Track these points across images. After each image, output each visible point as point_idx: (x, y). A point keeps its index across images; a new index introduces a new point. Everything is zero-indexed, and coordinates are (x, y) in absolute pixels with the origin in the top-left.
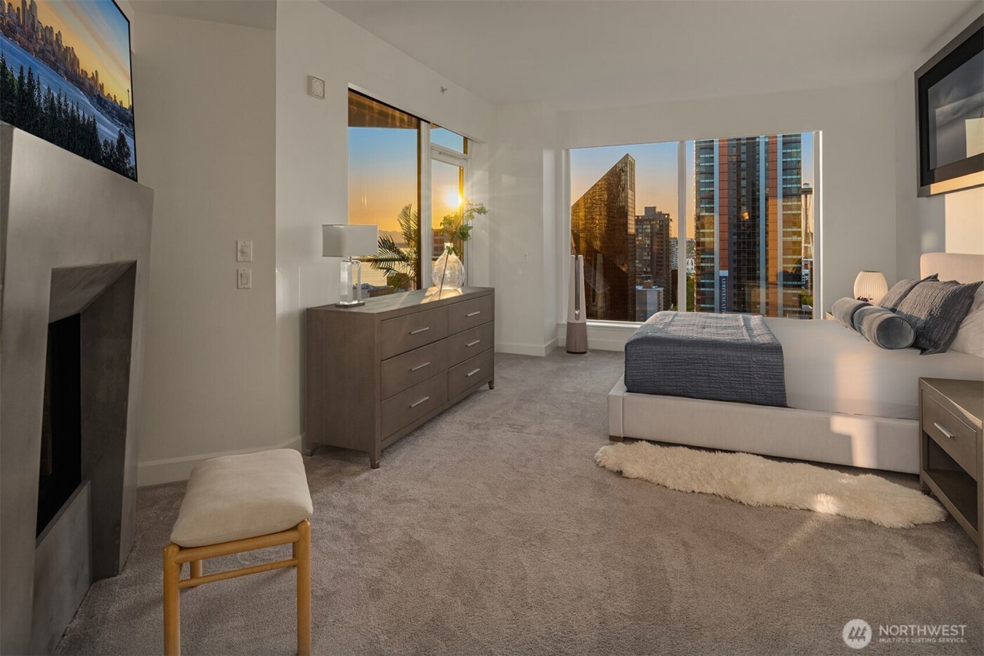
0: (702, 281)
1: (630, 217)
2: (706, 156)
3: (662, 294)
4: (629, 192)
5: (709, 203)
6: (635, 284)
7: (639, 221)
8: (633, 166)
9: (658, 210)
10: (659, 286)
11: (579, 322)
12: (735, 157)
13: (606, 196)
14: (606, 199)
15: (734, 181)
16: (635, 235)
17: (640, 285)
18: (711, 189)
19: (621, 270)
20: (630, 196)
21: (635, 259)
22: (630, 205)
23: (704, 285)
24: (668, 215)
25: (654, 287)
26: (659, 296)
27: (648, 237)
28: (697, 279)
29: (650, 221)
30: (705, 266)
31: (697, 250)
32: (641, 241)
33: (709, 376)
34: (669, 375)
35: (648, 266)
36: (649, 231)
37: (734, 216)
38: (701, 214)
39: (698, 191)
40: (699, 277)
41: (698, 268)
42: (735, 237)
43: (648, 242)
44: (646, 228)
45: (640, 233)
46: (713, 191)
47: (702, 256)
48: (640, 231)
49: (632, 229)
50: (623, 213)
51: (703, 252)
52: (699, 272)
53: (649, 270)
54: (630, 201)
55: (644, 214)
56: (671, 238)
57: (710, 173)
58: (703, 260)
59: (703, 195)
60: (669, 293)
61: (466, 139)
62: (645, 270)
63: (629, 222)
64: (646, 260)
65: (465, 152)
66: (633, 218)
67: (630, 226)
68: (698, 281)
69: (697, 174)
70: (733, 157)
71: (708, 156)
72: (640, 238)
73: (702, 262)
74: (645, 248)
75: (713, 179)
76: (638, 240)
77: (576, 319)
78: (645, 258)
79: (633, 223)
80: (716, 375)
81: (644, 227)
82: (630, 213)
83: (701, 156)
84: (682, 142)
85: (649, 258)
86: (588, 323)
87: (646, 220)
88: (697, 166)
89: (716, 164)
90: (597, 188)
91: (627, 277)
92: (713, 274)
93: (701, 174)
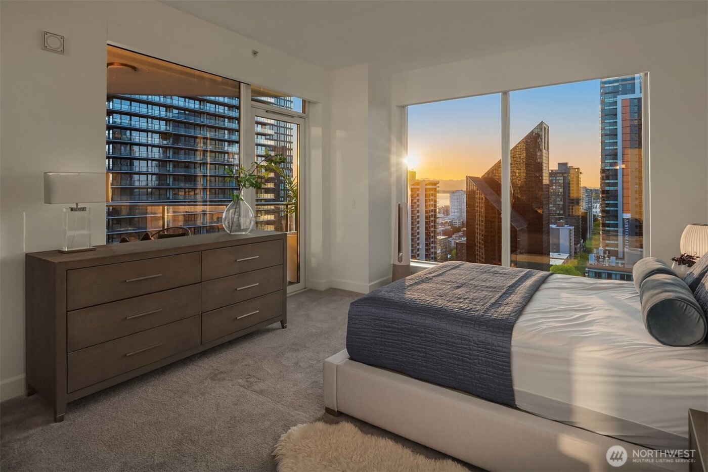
0: (607, 222)
1: (544, 171)
2: (610, 121)
3: (573, 232)
4: (544, 151)
5: (613, 159)
6: (548, 224)
7: (552, 174)
8: (547, 130)
9: (569, 165)
10: (570, 226)
11: (403, 263)
12: (637, 121)
13: (525, 155)
14: (524, 157)
15: (636, 141)
16: (548, 185)
17: (554, 224)
18: (615, 148)
19: (537, 212)
20: (544, 154)
21: (549, 204)
22: (544, 161)
23: (609, 225)
24: (578, 169)
25: (566, 226)
26: (570, 234)
27: (561, 187)
28: (603, 220)
29: (563, 173)
30: (609, 210)
31: (602, 197)
32: (555, 189)
33: (426, 353)
34: (385, 345)
35: (561, 209)
36: (562, 181)
37: (636, 169)
38: (606, 168)
39: (603, 149)
40: (604, 219)
41: (603, 211)
42: (637, 186)
43: (561, 190)
44: (560, 180)
45: (554, 183)
46: (617, 149)
47: (607, 202)
48: (554, 181)
49: (546, 180)
50: (539, 167)
51: (608, 198)
52: (605, 215)
53: (562, 212)
54: (544, 158)
55: (557, 169)
56: (581, 187)
57: (614, 135)
58: (608, 206)
59: (607, 153)
60: (579, 231)
61: (304, 102)
62: (558, 212)
63: (544, 174)
64: (559, 204)
65: (304, 112)
66: (547, 172)
67: (544, 178)
68: (604, 222)
69: (602, 136)
70: (635, 121)
71: (612, 121)
72: (554, 187)
73: (607, 207)
74: (559, 195)
75: (617, 139)
76: (552, 189)
77: (399, 261)
78: (558, 203)
79: (547, 175)
80: (432, 353)
81: (558, 178)
82: (544, 168)
83: (606, 121)
84: (505, 93)
85: (562, 203)
86: (412, 264)
87: (559, 173)
88: (602, 129)
89: (619, 127)
90: (517, 149)
91: (542, 218)
92: (617, 217)
93: (606, 135)
